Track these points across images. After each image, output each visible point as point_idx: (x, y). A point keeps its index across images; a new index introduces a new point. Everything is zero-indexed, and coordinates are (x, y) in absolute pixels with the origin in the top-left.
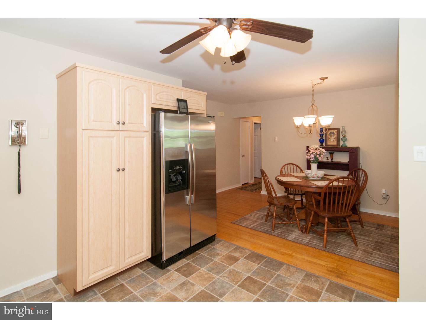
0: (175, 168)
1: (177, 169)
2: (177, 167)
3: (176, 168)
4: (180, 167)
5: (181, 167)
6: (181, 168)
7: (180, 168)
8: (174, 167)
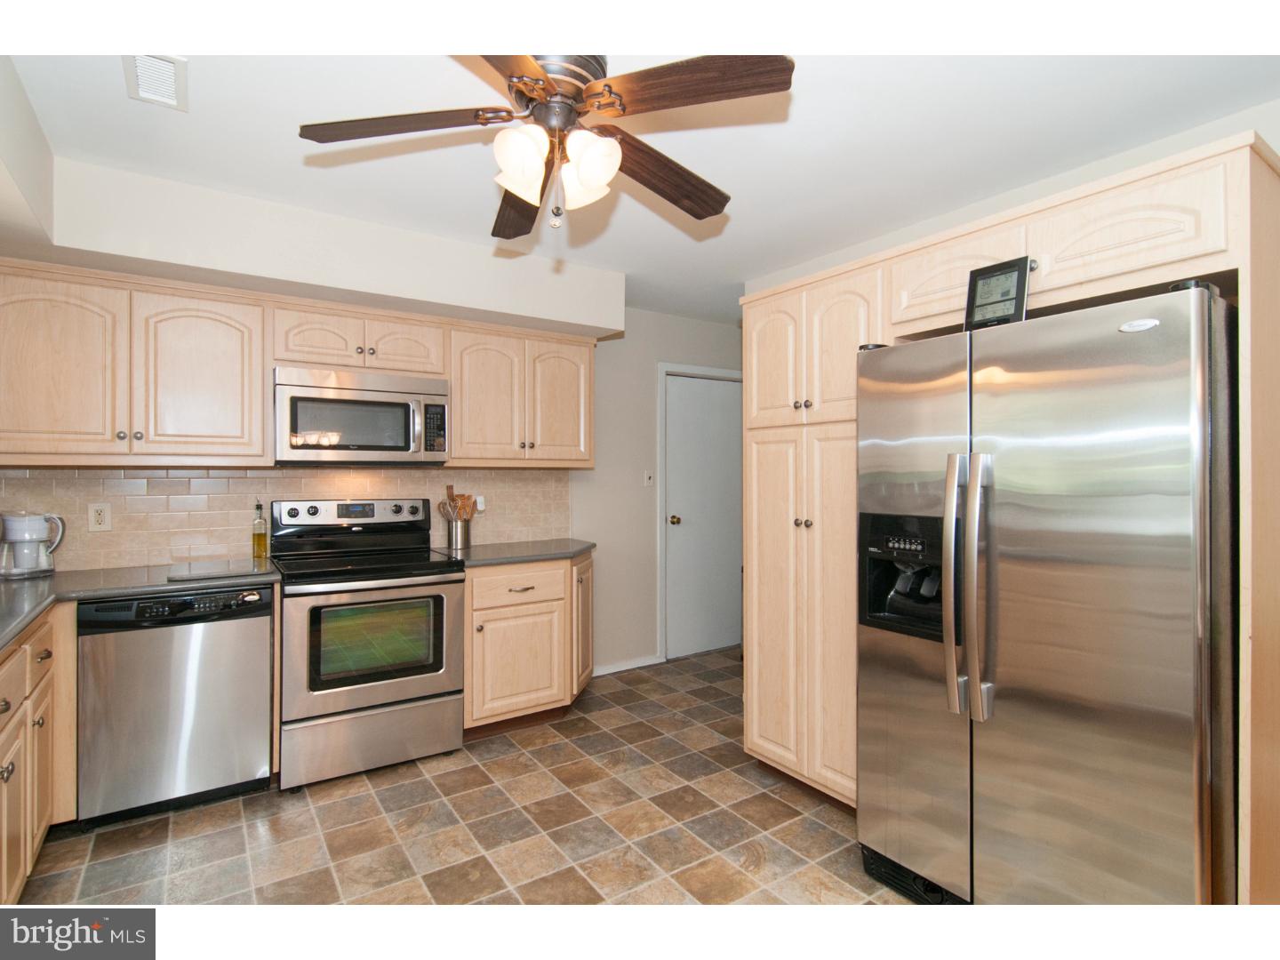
0: (891, 545)
1: (899, 548)
2: (898, 542)
3: (896, 545)
4: (911, 544)
5: (919, 548)
6: (916, 550)
7: (913, 547)
8: (889, 541)
